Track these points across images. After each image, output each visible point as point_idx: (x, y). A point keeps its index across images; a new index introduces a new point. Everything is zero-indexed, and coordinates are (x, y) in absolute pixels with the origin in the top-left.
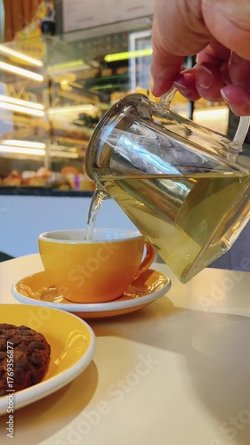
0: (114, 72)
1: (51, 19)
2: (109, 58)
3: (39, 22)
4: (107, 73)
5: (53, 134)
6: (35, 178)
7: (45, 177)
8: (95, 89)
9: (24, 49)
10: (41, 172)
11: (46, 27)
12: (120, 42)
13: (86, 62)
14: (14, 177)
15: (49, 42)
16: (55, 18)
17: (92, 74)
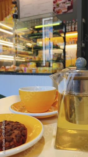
0: (38, 32)
1: (16, 14)
2: (36, 27)
3: (12, 14)
4: (36, 32)
5: (17, 53)
6: (10, 68)
7: (14, 68)
8: (31, 38)
9: (7, 24)
10: (12, 66)
11: (14, 16)
12: (39, 21)
13: (28, 28)
14: (3, 68)
15: (15, 21)
16: (18, 13)
17: (30, 32)
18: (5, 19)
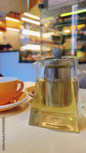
0: (63, 20)
1: (42, 3)
2: (62, 15)
4: (60, 21)
5: (42, 42)
6: (36, 58)
7: (39, 57)
9: (34, 14)
10: (38, 55)
11: (41, 6)
13: (54, 17)
14: (29, 57)
15: (41, 11)
18: (32, 9)
